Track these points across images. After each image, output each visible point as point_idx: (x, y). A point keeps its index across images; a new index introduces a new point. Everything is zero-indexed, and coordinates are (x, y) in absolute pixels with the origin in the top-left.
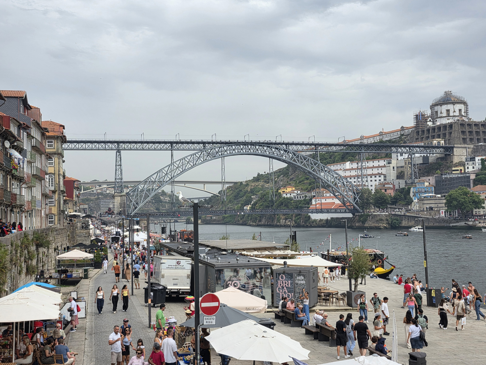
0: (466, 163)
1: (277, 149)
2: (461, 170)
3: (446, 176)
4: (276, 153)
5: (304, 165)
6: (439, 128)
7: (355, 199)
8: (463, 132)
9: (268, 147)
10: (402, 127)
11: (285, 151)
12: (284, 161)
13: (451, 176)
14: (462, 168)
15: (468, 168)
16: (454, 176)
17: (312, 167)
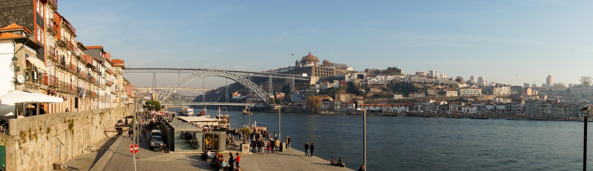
0: (316, 85)
1: (230, 74)
2: (313, 88)
3: (307, 90)
4: (230, 76)
5: (243, 82)
6: (306, 68)
7: (266, 99)
8: (316, 71)
9: (226, 72)
10: (289, 66)
11: (234, 75)
12: (234, 80)
13: (309, 90)
14: (314, 87)
15: (316, 87)
16: (310, 90)
17: (247, 83)
